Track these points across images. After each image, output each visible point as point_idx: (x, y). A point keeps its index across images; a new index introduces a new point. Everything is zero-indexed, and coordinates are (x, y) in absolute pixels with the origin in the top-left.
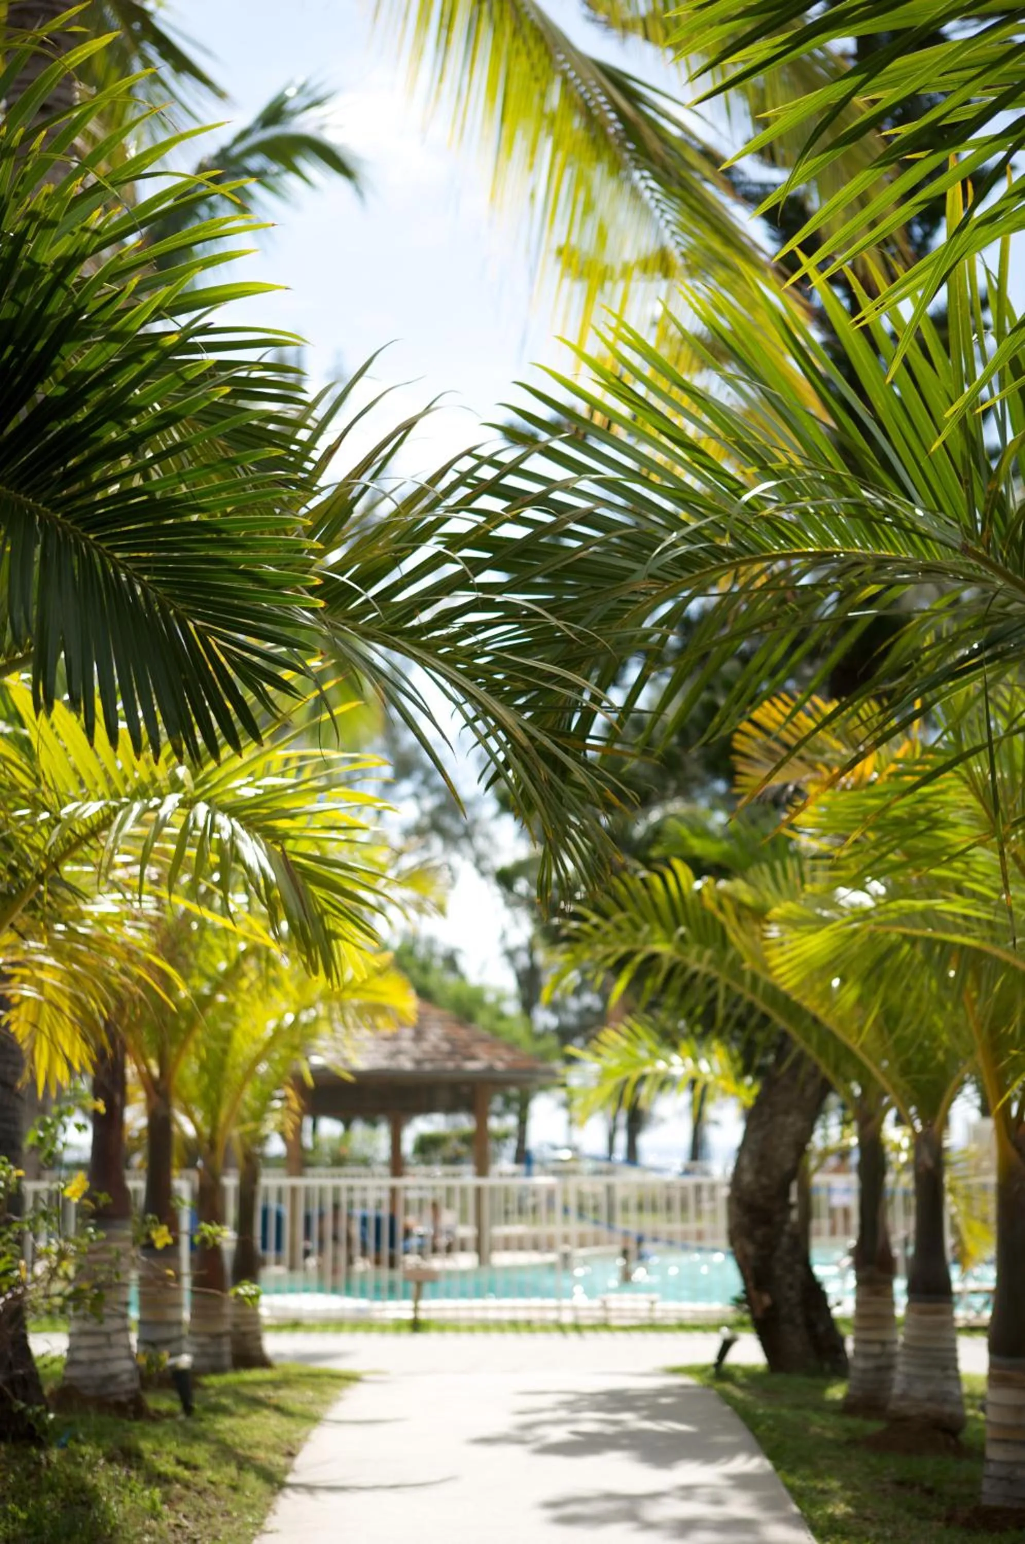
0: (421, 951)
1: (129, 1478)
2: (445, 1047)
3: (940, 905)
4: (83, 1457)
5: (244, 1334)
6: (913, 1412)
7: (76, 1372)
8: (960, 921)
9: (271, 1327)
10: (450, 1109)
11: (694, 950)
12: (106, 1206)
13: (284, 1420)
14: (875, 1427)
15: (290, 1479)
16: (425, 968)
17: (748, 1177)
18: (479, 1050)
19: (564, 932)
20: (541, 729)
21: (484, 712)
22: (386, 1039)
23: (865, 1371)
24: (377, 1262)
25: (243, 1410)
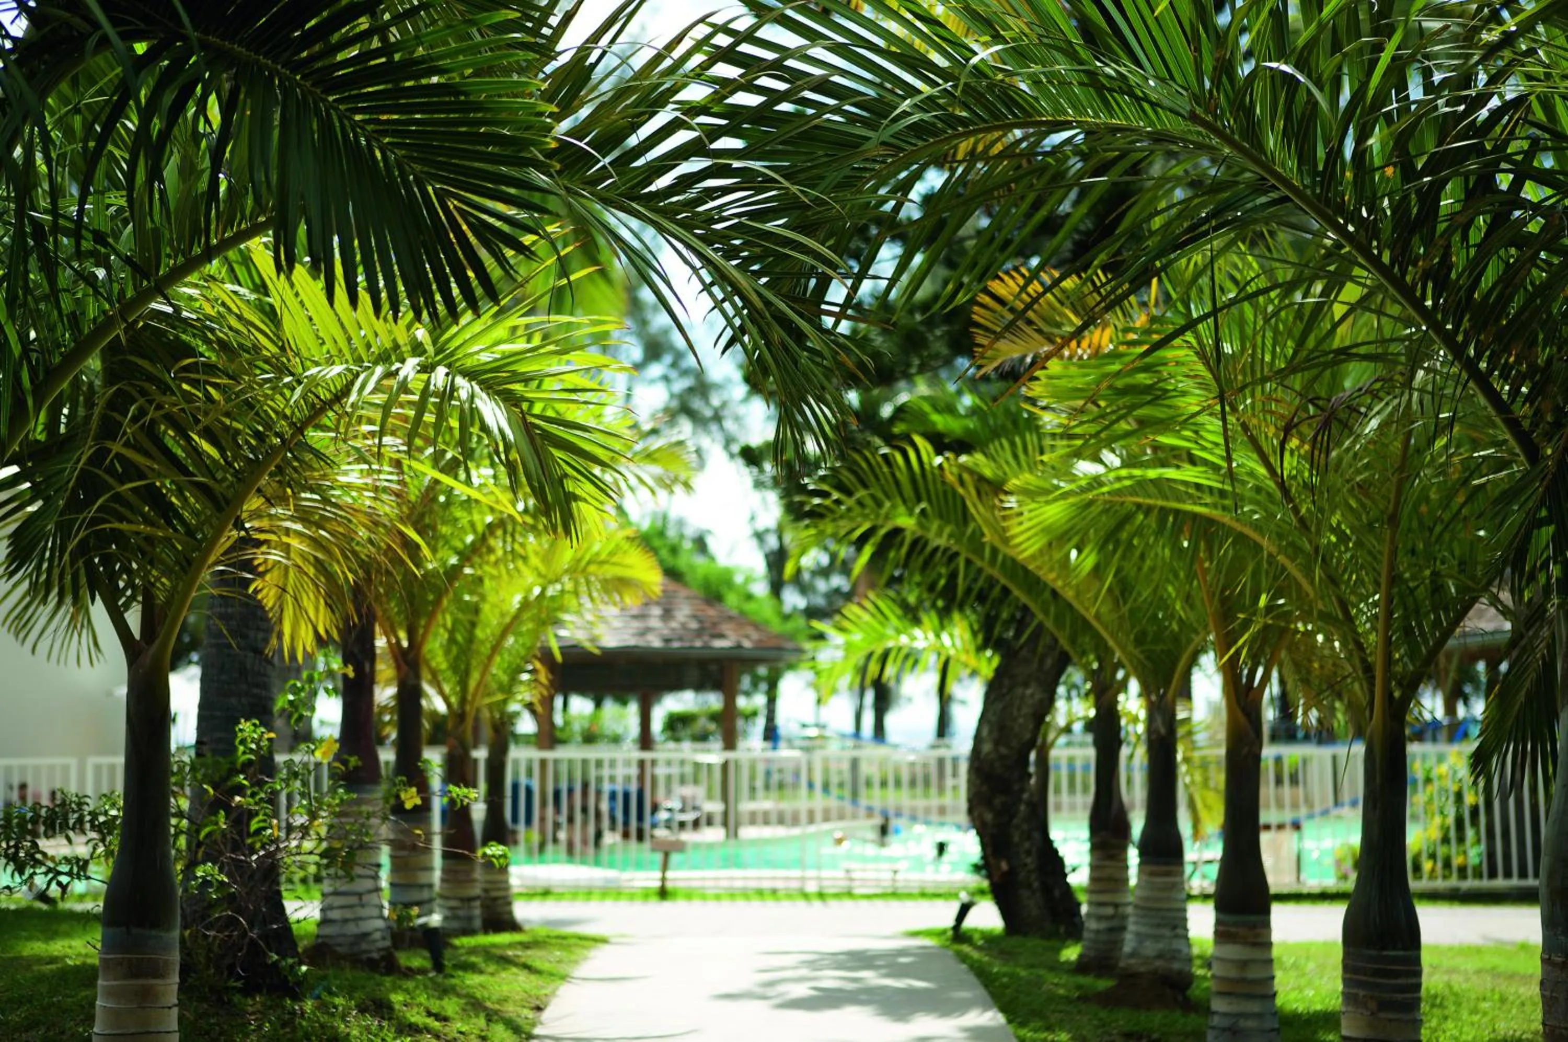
0: (671, 533)
1: (381, 1027)
2: (694, 625)
3: (1170, 473)
4: (335, 1007)
5: (495, 899)
6: (1142, 969)
7: (329, 930)
8: (1191, 491)
9: (521, 894)
10: (699, 687)
11: (935, 525)
12: (356, 768)
13: (533, 978)
14: (1104, 984)
15: (537, 1031)
16: (674, 550)
17: (987, 747)
18: (726, 628)
19: (807, 508)
20: (778, 294)
21: (721, 277)
22: (635, 617)
23: (1098, 932)
24: (626, 835)
25: (492, 968)
